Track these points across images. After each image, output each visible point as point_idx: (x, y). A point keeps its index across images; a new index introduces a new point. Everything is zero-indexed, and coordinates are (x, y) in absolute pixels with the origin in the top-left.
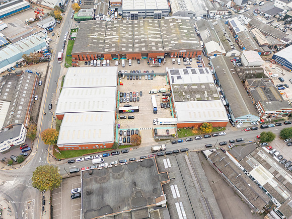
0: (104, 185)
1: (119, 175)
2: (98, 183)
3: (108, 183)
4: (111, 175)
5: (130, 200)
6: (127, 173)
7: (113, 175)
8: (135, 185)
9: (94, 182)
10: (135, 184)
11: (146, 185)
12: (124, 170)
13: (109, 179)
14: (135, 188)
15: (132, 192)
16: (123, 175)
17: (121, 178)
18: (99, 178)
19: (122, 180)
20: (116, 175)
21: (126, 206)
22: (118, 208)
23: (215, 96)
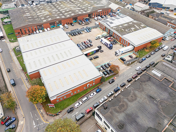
1: (132, 97)
2: (121, 112)
4: (125, 100)
9: (117, 114)
10: (152, 98)
11: (161, 94)
12: (132, 91)
14: (156, 101)
16: (135, 96)
18: (117, 108)
20: (130, 98)
21: (164, 120)
22: (160, 125)
23: (142, 26)
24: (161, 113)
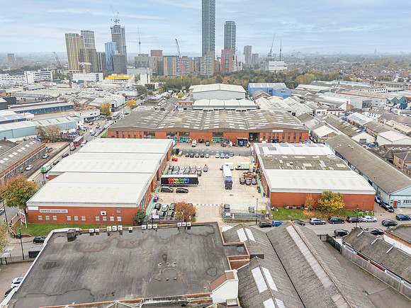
0: (91, 256)
1: (132, 242)
2: (81, 251)
4: (115, 242)
5: (145, 284)
7: (120, 242)
8: (165, 260)
9: (71, 250)
10: (164, 258)
11: (192, 260)
14: (164, 264)
15: (155, 270)
16: (141, 243)
17: (134, 247)
19: (136, 249)
20: (126, 242)
22: (111, 295)
23: (339, 165)
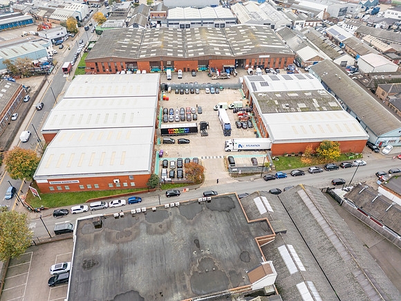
0: (126, 247)
1: (161, 226)
2: (113, 242)
3: (135, 242)
4: (143, 227)
5: (187, 278)
6: (178, 222)
7: (148, 227)
8: (198, 245)
9: (103, 242)
10: (197, 243)
11: (223, 244)
12: (171, 217)
13: (138, 234)
14: (199, 252)
15: (192, 260)
16: (169, 227)
17: (165, 232)
18: (115, 233)
19: (167, 235)
20: (154, 226)
21: (177, 292)
22: (159, 296)
23: (332, 104)
24: (184, 279)
